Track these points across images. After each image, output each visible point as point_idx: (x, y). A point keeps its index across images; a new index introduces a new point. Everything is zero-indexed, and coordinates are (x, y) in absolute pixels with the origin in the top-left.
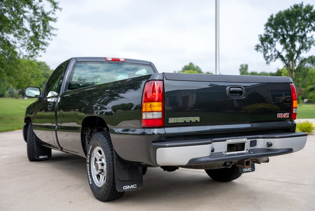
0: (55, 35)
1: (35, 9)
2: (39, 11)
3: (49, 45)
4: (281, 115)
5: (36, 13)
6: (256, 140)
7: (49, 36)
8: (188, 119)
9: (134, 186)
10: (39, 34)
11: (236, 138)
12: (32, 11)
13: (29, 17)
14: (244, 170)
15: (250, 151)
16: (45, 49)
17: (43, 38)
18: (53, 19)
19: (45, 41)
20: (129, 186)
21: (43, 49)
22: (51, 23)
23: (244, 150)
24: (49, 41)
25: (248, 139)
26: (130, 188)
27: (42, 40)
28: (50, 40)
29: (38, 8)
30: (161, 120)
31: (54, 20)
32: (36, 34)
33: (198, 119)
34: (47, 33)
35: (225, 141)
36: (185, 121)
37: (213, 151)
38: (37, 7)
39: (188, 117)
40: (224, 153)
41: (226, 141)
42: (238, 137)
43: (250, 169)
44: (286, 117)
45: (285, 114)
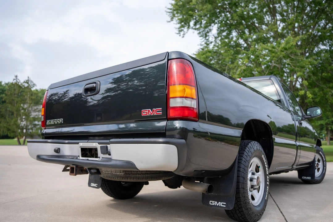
4: (148, 112)
11: (87, 141)
14: (211, 203)
15: (102, 159)
23: (97, 158)
25: (99, 143)
33: (62, 121)
36: (55, 123)
37: (57, 151)
41: (78, 144)
42: (89, 141)
43: (223, 204)
44: (155, 114)
45: (154, 110)
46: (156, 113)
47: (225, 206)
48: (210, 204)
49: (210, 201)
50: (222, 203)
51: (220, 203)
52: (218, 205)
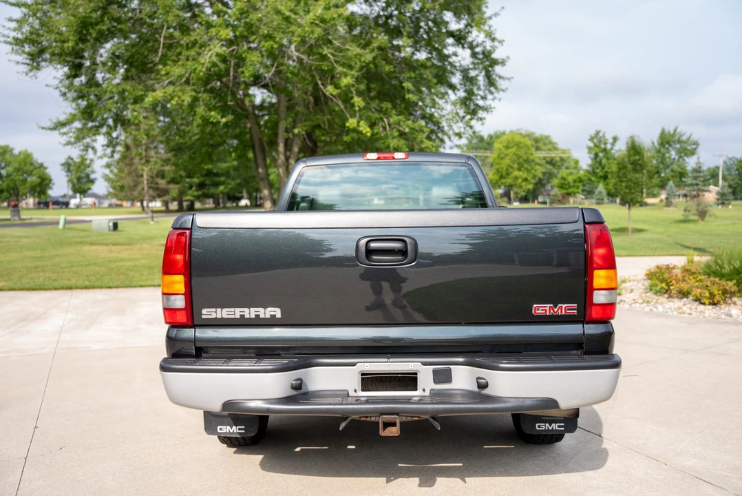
0: (503, 90)
1: (472, 47)
2: (478, 50)
3: (493, 110)
4: (548, 309)
5: (474, 55)
6: (450, 370)
7: (496, 95)
8: (250, 313)
9: (239, 429)
10: (476, 91)
11: (386, 360)
12: (468, 52)
13: (458, 64)
15: (434, 394)
16: (485, 119)
17: (484, 98)
18: (500, 61)
19: (488, 102)
20: (228, 427)
21: (481, 119)
22: (498, 69)
23: (416, 390)
24: (493, 104)
25: (424, 364)
26: (231, 431)
27: (481, 103)
28: (496, 101)
29: (477, 46)
30: (184, 312)
31: (503, 63)
32: (470, 93)
33: (277, 312)
34: (492, 89)
35: (354, 365)
36: (242, 316)
37: (298, 386)
38: (474, 43)
39: (249, 308)
40: (352, 393)
42: (391, 360)
43: (559, 426)
44: (563, 313)
45: (562, 307)
46: (565, 312)
47: (563, 429)
48: (537, 428)
49: (537, 425)
50: (557, 424)
51: (553, 425)
52: (550, 428)
